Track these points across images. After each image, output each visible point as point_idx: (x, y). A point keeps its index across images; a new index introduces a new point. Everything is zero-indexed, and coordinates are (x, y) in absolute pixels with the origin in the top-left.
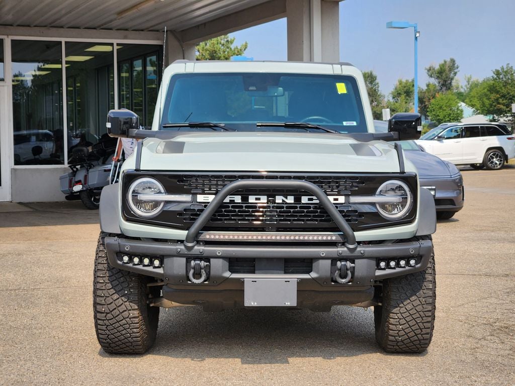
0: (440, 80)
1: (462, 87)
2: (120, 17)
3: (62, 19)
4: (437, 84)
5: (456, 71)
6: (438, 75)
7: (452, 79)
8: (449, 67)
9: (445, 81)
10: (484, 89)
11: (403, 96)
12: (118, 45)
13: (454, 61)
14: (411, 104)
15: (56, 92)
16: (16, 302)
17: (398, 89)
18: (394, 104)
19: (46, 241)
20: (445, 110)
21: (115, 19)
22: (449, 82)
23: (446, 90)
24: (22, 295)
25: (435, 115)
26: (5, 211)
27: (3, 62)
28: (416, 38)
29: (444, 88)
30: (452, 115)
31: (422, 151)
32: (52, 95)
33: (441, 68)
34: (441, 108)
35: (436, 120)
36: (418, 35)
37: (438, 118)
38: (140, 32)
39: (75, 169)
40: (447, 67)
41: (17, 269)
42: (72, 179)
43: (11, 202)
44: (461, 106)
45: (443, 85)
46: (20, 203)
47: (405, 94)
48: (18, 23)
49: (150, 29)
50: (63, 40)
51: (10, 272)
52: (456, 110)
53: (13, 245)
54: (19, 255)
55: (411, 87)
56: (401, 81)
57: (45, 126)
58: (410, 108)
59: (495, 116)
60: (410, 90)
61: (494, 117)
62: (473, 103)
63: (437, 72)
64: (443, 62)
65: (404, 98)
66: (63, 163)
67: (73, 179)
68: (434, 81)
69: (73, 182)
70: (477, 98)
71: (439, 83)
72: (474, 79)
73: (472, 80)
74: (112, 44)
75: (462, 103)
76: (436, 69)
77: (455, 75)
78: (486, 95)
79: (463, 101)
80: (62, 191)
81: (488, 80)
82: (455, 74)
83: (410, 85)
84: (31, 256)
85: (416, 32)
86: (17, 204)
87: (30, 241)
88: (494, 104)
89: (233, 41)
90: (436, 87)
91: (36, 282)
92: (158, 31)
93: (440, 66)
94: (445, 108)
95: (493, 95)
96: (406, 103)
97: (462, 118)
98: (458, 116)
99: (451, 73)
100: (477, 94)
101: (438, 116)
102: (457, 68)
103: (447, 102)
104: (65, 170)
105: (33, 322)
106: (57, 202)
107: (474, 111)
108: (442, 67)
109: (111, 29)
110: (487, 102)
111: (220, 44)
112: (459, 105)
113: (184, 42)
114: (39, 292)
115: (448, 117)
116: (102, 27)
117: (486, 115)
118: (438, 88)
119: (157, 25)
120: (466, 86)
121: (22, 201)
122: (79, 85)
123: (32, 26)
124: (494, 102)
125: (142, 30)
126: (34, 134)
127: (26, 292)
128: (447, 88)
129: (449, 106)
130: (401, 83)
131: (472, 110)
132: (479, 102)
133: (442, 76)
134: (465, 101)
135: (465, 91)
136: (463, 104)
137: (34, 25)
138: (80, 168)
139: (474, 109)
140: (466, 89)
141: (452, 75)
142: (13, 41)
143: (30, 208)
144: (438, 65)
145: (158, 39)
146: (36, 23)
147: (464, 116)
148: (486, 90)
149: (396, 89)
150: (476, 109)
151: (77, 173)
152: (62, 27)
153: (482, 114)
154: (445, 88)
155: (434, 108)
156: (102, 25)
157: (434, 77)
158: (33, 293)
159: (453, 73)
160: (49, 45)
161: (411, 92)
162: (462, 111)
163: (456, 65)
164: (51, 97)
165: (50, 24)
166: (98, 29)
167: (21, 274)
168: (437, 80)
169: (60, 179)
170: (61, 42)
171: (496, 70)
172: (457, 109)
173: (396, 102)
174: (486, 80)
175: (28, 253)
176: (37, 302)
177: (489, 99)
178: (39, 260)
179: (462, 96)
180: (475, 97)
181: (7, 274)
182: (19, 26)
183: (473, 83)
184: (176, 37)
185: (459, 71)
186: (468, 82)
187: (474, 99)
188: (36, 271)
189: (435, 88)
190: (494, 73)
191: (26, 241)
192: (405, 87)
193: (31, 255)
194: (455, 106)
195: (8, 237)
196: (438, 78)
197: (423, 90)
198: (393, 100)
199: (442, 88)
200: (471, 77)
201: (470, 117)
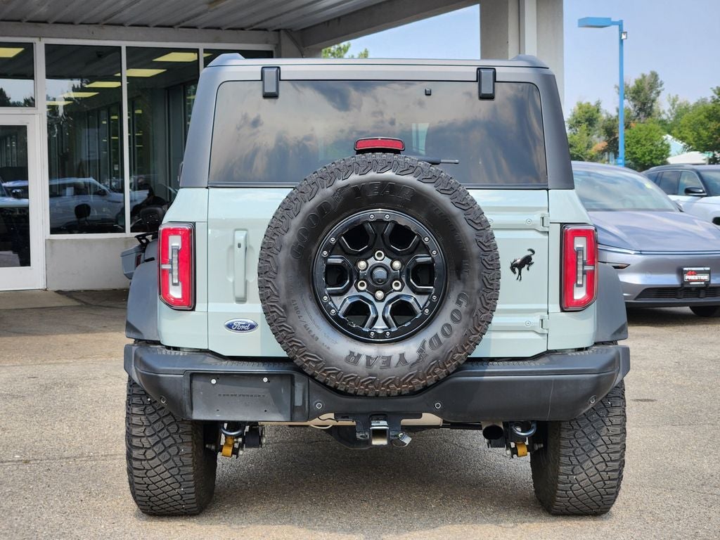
0: (636, 103)
1: (664, 112)
2: (214, 8)
3: (123, 13)
4: (632, 109)
5: (659, 89)
6: (634, 95)
7: (653, 101)
8: (649, 84)
9: (644, 104)
10: (699, 115)
11: (584, 126)
12: (206, 51)
13: (656, 76)
14: (594, 136)
15: (105, 122)
16: (80, 484)
17: (577, 115)
18: (572, 137)
19: (110, 359)
20: (644, 145)
21: (205, 11)
22: (649, 105)
23: (645, 116)
24: (89, 468)
25: (630, 152)
26: (39, 306)
27: (33, 79)
28: (621, 41)
29: (642, 115)
30: (654, 152)
31: (681, 211)
32: (98, 127)
33: (638, 86)
34: (638, 142)
35: (631, 159)
36: (624, 37)
37: (635, 156)
38: (240, 31)
39: (144, 241)
40: (646, 84)
41: (72, 415)
42: (140, 256)
43: (46, 290)
44: (666, 139)
45: (640, 109)
46: (59, 292)
47: (587, 123)
48: (57, 18)
49: (254, 27)
50: (123, 45)
51: (61, 421)
52: (660, 146)
53: (59, 367)
54: (71, 386)
55: (594, 112)
56: (581, 104)
57: (88, 173)
58: (593, 143)
59: (716, 153)
60: (595, 117)
61: (714, 155)
62: (684, 135)
63: (632, 92)
64: (640, 77)
65: (585, 128)
66: (123, 231)
67: (142, 257)
68: (628, 104)
69: (142, 259)
70: (689, 128)
71: (635, 106)
72: (681, 100)
73: (678, 102)
74: (196, 51)
75: (668, 135)
76: (630, 86)
77: (658, 95)
78: (702, 124)
79: (669, 133)
80: (125, 275)
81: (704, 101)
82: (658, 93)
83: (594, 110)
84: (90, 389)
85: (621, 32)
86: (54, 293)
87: (84, 360)
88: (715, 136)
89: (348, 48)
90: (631, 112)
91: (107, 440)
92: (265, 30)
93: (636, 82)
94: (644, 143)
95: (713, 123)
96: (588, 135)
97: (668, 156)
98: (663, 154)
99: (652, 92)
100: (689, 121)
101: (635, 153)
102: (661, 85)
103: (646, 133)
104: (127, 240)
105: (115, 529)
106: (115, 290)
107: (684, 147)
108: (640, 84)
109: (195, 27)
110: (704, 133)
111: (330, 52)
112: (664, 137)
113: (304, 47)
114: (116, 461)
115: (649, 155)
116: (183, 24)
117: (703, 151)
118: (634, 114)
119: (266, 20)
120: (670, 110)
121: (62, 289)
122: (139, 112)
123: (77, 22)
124: (714, 134)
125: (242, 29)
126: (70, 185)
127: (94, 463)
128: (646, 113)
129: (651, 140)
130: (580, 107)
131: (682, 145)
132: (691, 133)
133: (639, 96)
134: (672, 132)
135: (669, 118)
136: (670, 137)
137: (81, 21)
138: (153, 238)
139: (685, 144)
140: (669, 115)
141: (653, 95)
142: (47, 46)
143: (76, 300)
144: (634, 81)
145: (267, 43)
146: (85, 18)
147: (670, 153)
148: (702, 117)
149: (574, 115)
150: (687, 143)
151: (148, 246)
152: (122, 25)
153: (695, 150)
154: (644, 113)
155: (629, 141)
156: (183, 22)
157: (628, 99)
158: (106, 463)
159: (654, 92)
160: (101, 52)
161: (595, 119)
162: (668, 146)
163: (659, 81)
164: (97, 130)
165: (105, 20)
166: (176, 27)
167: (80, 425)
168: (631, 102)
169: (122, 256)
170: (120, 48)
171: (717, 87)
172: (662, 143)
173: (574, 133)
174: (700, 102)
175: (86, 383)
176: (115, 483)
177: (706, 129)
178: (105, 396)
179: (666, 124)
180: (685, 126)
181: (57, 425)
182: (56, 23)
183: (680, 106)
184: (293, 39)
185: (663, 90)
186: (673, 105)
187: (685, 130)
188: (103, 419)
189: (629, 114)
190: (715, 93)
191: (78, 359)
192: (586, 113)
193: (90, 386)
194: (658, 140)
195: (48, 352)
196: (634, 99)
197: (612, 117)
198: (570, 131)
199: (638, 114)
200: (677, 98)
201: (679, 154)
